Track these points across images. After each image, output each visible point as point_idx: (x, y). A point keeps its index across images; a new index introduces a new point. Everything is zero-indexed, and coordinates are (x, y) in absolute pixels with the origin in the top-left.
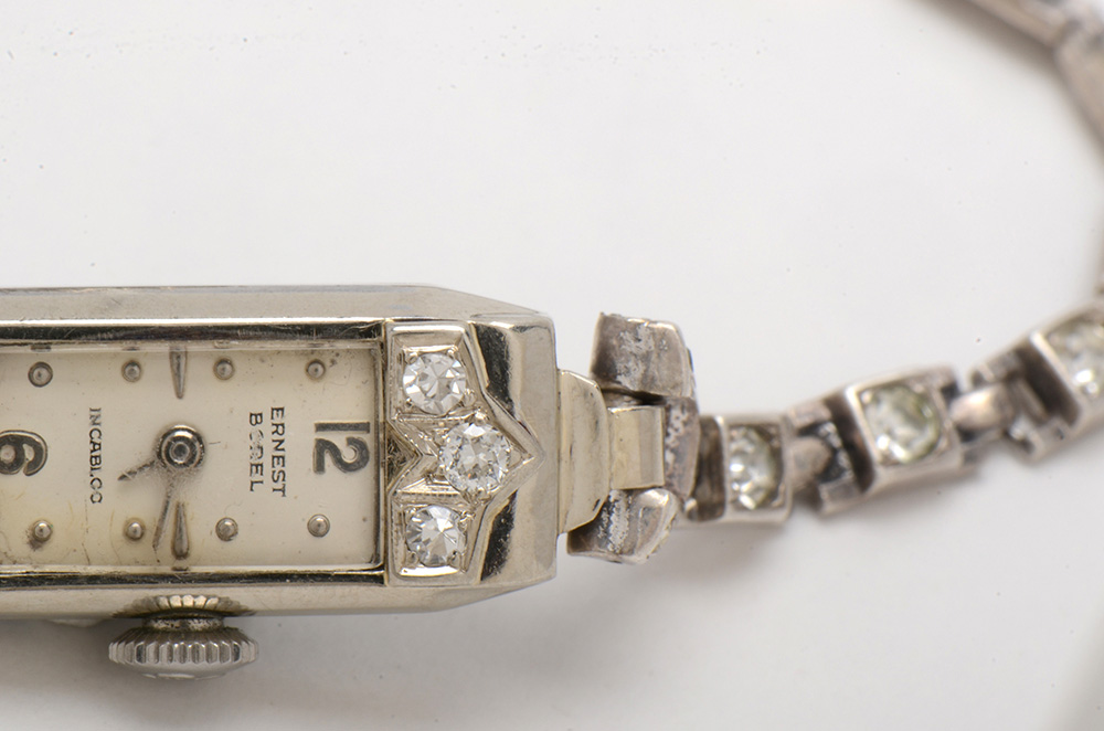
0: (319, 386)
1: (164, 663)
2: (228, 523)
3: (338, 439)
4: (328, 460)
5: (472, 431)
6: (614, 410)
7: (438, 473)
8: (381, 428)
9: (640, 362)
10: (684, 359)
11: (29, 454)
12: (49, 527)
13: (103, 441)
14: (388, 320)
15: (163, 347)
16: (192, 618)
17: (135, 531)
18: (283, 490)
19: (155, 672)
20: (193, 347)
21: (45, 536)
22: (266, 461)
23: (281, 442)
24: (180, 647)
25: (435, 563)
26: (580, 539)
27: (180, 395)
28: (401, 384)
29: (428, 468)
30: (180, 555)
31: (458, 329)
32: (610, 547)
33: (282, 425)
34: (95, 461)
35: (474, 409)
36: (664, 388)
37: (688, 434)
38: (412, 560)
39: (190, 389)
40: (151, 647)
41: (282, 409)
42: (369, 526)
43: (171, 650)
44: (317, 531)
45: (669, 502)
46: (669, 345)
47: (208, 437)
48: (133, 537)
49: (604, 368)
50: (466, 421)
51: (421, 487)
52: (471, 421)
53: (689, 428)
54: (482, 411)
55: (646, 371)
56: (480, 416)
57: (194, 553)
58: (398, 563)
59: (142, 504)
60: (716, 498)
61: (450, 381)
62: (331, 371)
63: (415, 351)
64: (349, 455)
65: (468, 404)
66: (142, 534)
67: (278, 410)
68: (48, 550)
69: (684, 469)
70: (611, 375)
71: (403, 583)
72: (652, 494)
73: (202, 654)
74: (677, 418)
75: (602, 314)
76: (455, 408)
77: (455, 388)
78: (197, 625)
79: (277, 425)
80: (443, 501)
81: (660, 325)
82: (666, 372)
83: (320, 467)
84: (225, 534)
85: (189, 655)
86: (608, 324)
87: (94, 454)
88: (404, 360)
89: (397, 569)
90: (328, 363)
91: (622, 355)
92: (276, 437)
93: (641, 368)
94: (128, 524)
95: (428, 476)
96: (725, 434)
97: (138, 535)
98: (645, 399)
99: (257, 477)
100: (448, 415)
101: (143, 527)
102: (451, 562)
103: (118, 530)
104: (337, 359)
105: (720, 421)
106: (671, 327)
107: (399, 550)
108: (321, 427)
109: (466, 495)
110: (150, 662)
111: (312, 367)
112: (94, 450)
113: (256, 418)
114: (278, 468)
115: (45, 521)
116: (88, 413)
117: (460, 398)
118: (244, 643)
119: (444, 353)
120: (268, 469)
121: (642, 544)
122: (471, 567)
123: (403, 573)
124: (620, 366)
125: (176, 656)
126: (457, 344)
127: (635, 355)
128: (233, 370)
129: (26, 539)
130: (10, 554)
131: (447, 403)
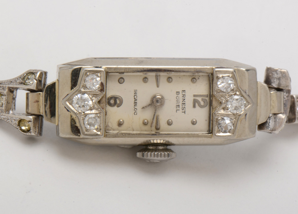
0: (195, 85)
1: (152, 158)
2: (170, 121)
3: (200, 99)
4: (197, 104)
5: (236, 97)
6: (272, 92)
7: (226, 108)
8: (211, 96)
9: (277, 80)
10: (289, 79)
11: (118, 102)
12: (123, 121)
13: (138, 98)
14: (214, 67)
15: (154, 74)
16: (160, 146)
17: (146, 122)
18: (185, 112)
19: (149, 160)
20: (162, 74)
21: (122, 123)
22: (180, 104)
23: (184, 99)
24: (157, 153)
25: (225, 132)
26: (262, 126)
27: (158, 86)
28: (217, 84)
29: (224, 107)
30: (157, 129)
31: (231, 70)
32: (270, 129)
33: (185, 95)
34: (135, 103)
35: (236, 91)
36: (284, 87)
37: (288, 99)
38: (219, 131)
39: (161, 84)
40: (149, 153)
41: (185, 91)
42: (207, 122)
43: (154, 154)
44: (194, 123)
45: (285, 117)
46: (285, 75)
47: (166, 97)
48: (145, 124)
49: (268, 81)
50: (234, 94)
51: (222, 112)
52: (235, 94)
53: (288, 98)
54: (238, 92)
55: (279, 82)
56: (238, 93)
57: (161, 128)
58: (216, 132)
59: (148, 115)
60: (293, 117)
61: (230, 84)
62: (198, 81)
63: (221, 76)
64: (202, 103)
65: (235, 90)
66: (148, 123)
67: (184, 91)
68: (123, 127)
69: (287, 109)
70: (270, 83)
71: (217, 137)
72: (281, 115)
73: (163, 155)
74: (285, 95)
75: (267, 67)
76: (231, 91)
77: (231, 86)
78: (161, 148)
79: (183, 95)
80: (228, 116)
81: (283, 70)
82: (284, 83)
83: (194, 106)
84: (169, 123)
85: (159, 155)
86: (269, 70)
87: (135, 102)
88: (218, 78)
89: (215, 133)
90: (197, 79)
91: (273, 78)
92: (183, 98)
93: (278, 81)
94: (144, 121)
95: (224, 109)
96: (296, 100)
97: (146, 123)
98: (279, 90)
99: (178, 109)
100: (229, 93)
101: (148, 121)
102: (229, 132)
103: (141, 122)
104: (200, 78)
105: (295, 96)
106: (285, 71)
107: (216, 128)
108: (194, 96)
109: (234, 114)
110: (149, 157)
111: (193, 80)
112: (135, 101)
113: (178, 93)
114: (184, 106)
115: (122, 119)
116: (134, 91)
117: (232, 88)
118: (173, 153)
119: (229, 76)
120: (181, 106)
121: (278, 128)
122: (235, 133)
123: (217, 135)
124: (272, 81)
125: (156, 156)
126: (232, 74)
127: (276, 78)
128: (172, 80)
129: (117, 124)
130: (113, 128)
131: (229, 90)
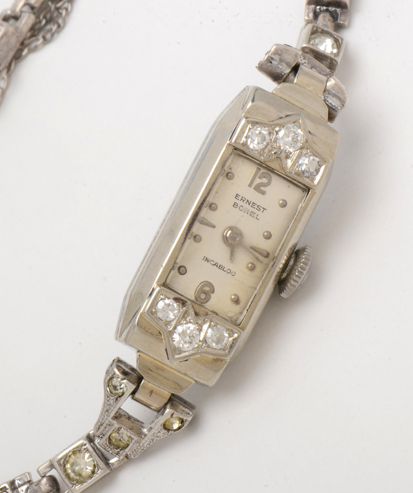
0: (236, 177)
1: (300, 281)
2: (266, 234)
3: (258, 181)
4: (262, 188)
5: (281, 134)
6: (295, 81)
7: (289, 154)
8: (261, 164)
9: (282, 64)
10: (288, 48)
11: (207, 289)
12: (235, 295)
13: (216, 261)
14: (228, 142)
15: (197, 225)
16: (289, 263)
17: (251, 266)
18: (264, 209)
19: (300, 285)
20: (203, 214)
21: (237, 298)
22: (252, 209)
23: (248, 201)
24: (298, 272)
25: (317, 171)
26: (331, 117)
27: (214, 227)
28: (252, 150)
29: (285, 156)
30: (267, 255)
31: (243, 121)
32: (339, 108)
33: (242, 197)
34: (221, 267)
35: (274, 129)
36: (295, 60)
37: (308, 60)
38: (313, 180)
39: (214, 222)
40: (292, 282)
41: (237, 194)
42: (292, 186)
43: (297, 276)
44: (284, 205)
45: (335, 80)
46: (281, 51)
47: (233, 224)
48: (252, 269)
49: (277, 77)
50: (276, 134)
51: (289, 163)
52: (277, 133)
53: (307, 58)
54: (276, 127)
55: (285, 63)
56: (277, 129)
57: (269, 250)
58: (311, 183)
59: (243, 259)
60: (329, 61)
61: (260, 133)
62: (233, 171)
63: (244, 139)
64: (265, 180)
65: (271, 131)
66: (255, 266)
67: (236, 196)
68: (243, 300)
69: (320, 67)
70: (280, 76)
71: (319, 186)
72: (329, 84)
73: (304, 266)
74: (301, 60)
75: (256, 67)
76: (270, 136)
77: (264, 132)
78: (291, 263)
79: (242, 199)
80: (299, 157)
81: (272, 50)
82: (290, 57)
83: (263, 193)
84: (268, 237)
85: (302, 271)
86: (262, 68)
87: (218, 266)
88: (245, 144)
89: (313, 185)
90: (230, 171)
91: (276, 68)
92: (245, 202)
93: (284, 64)
94: (248, 268)
95: (287, 157)
96: (311, 46)
97: (253, 266)
98: (295, 69)
99: (255, 215)
100: (271, 140)
101: (251, 263)
102: (320, 166)
103: (248, 272)
104: (231, 167)
105: (304, 45)
106: (275, 47)
107: (307, 181)
108: (250, 186)
109: (302, 148)
110: (297, 285)
111: (228, 177)
112: (217, 266)
113: (235, 205)
114: (256, 207)
115: (232, 295)
116: (203, 261)
117: (268, 132)
118: (306, 250)
119: (250, 129)
120: (255, 210)
122: (326, 160)
123: (316, 184)
124: (279, 71)
125: (300, 276)
126: (249, 124)
127: (278, 64)
128: (215, 204)
129: (235, 305)
130: (236, 313)
131: (267, 137)
